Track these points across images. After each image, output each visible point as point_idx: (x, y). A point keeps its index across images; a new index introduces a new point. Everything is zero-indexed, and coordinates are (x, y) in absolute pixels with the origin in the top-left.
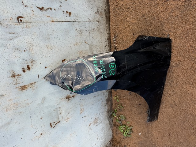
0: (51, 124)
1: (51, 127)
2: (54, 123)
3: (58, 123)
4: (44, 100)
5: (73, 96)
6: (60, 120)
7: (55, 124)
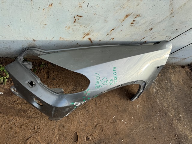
0: (81, 17)
1: (77, 16)
2: (79, 19)
3: (75, 21)
4: (106, 21)
5: (84, 37)
6: (75, 23)
7: (77, 19)
